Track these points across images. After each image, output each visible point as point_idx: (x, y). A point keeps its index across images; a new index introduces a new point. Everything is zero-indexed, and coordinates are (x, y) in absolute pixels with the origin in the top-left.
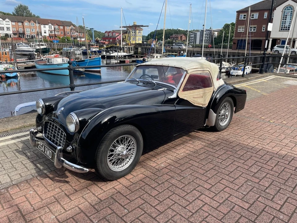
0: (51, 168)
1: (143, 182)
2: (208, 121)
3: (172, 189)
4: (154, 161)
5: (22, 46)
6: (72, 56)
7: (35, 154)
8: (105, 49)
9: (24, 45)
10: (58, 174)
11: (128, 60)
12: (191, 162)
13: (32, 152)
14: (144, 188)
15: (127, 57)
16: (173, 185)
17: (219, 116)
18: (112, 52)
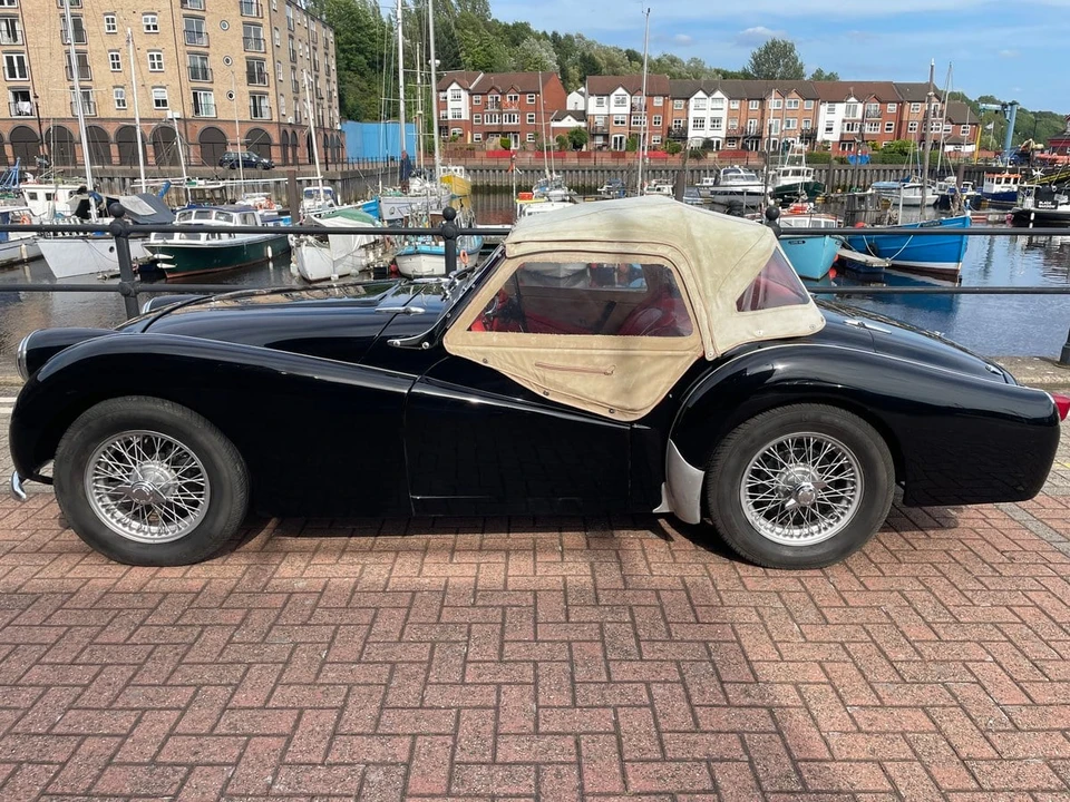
1: (161, 599)
2: (672, 494)
3: (162, 652)
5: (736, 177)
6: (866, 211)
8: (1035, 186)
9: (743, 173)
12: (389, 613)
14: (127, 614)
16: (191, 644)
17: (751, 489)
18: (1064, 199)
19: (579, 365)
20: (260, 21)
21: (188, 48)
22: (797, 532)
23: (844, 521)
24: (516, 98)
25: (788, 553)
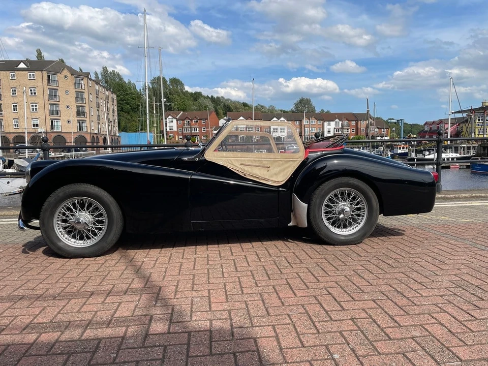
2: (295, 217)
8: (415, 148)
9: (295, 147)
11: (455, 165)
15: (455, 160)
17: (325, 213)
18: (427, 153)
19: (257, 165)
20: (84, 91)
21: (50, 102)
22: (345, 230)
23: (362, 224)
24: (197, 121)
25: (343, 238)
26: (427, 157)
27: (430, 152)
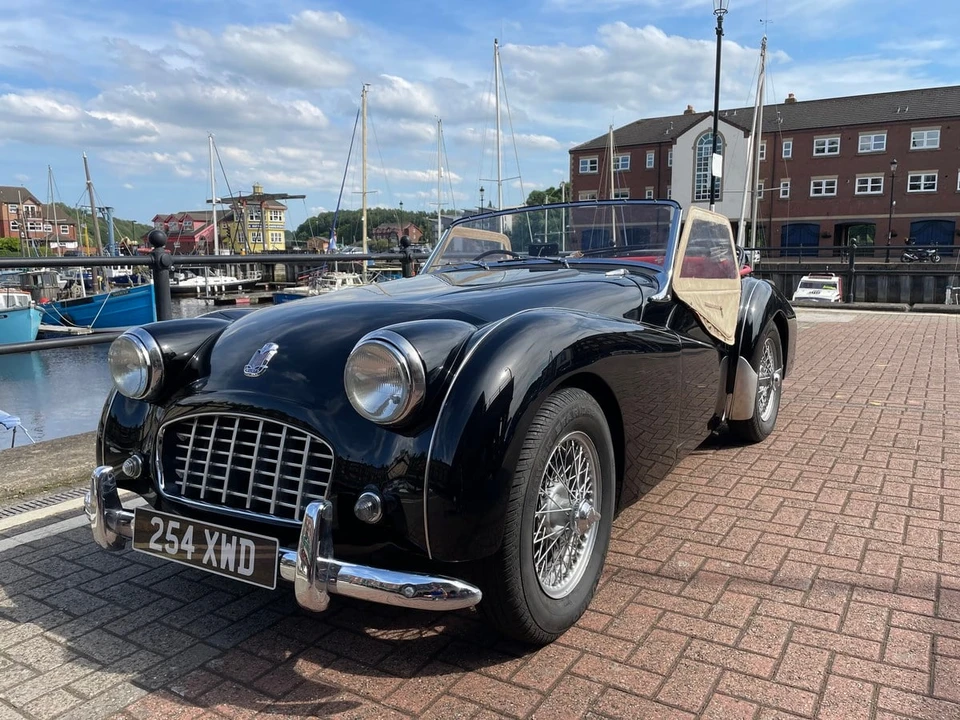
0: (211, 640)
1: (669, 630)
2: (734, 400)
3: (808, 640)
4: (633, 553)
7: (95, 594)
10: (262, 657)
11: (243, 298)
12: (770, 538)
13: (75, 592)
14: (699, 653)
15: (240, 288)
16: (795, 624)
18: (182, 276)
26: (182, 284)
27: (186, 275)
